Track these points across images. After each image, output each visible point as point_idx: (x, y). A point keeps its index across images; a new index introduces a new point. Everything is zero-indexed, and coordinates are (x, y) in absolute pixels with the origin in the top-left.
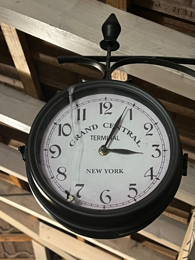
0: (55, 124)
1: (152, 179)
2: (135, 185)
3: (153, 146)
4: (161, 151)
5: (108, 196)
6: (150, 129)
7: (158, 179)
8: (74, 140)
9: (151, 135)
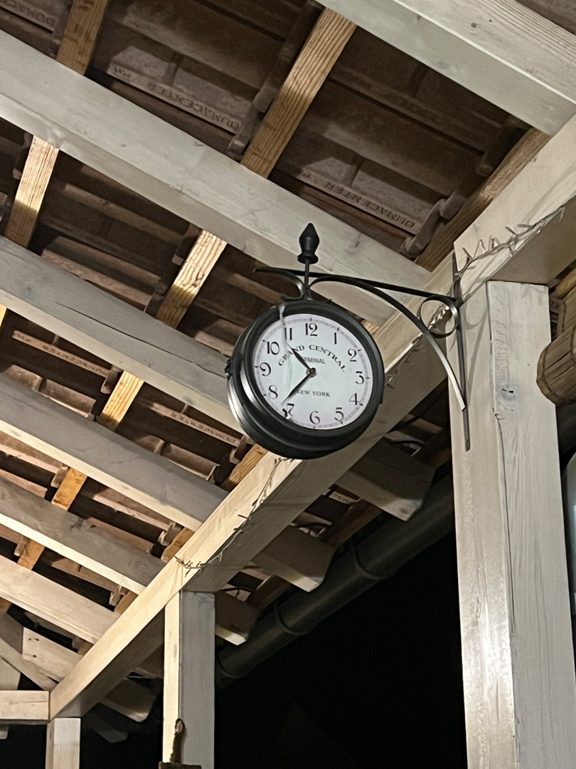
0: (264, 341)
1: (356, 404)
2: (341, 408)
3: (357, 372)
4: (364, 378)
5: (317, 417)
6: (353, 355)
7: (362, 405)
8: (283, 359)
9: (355, 361)
